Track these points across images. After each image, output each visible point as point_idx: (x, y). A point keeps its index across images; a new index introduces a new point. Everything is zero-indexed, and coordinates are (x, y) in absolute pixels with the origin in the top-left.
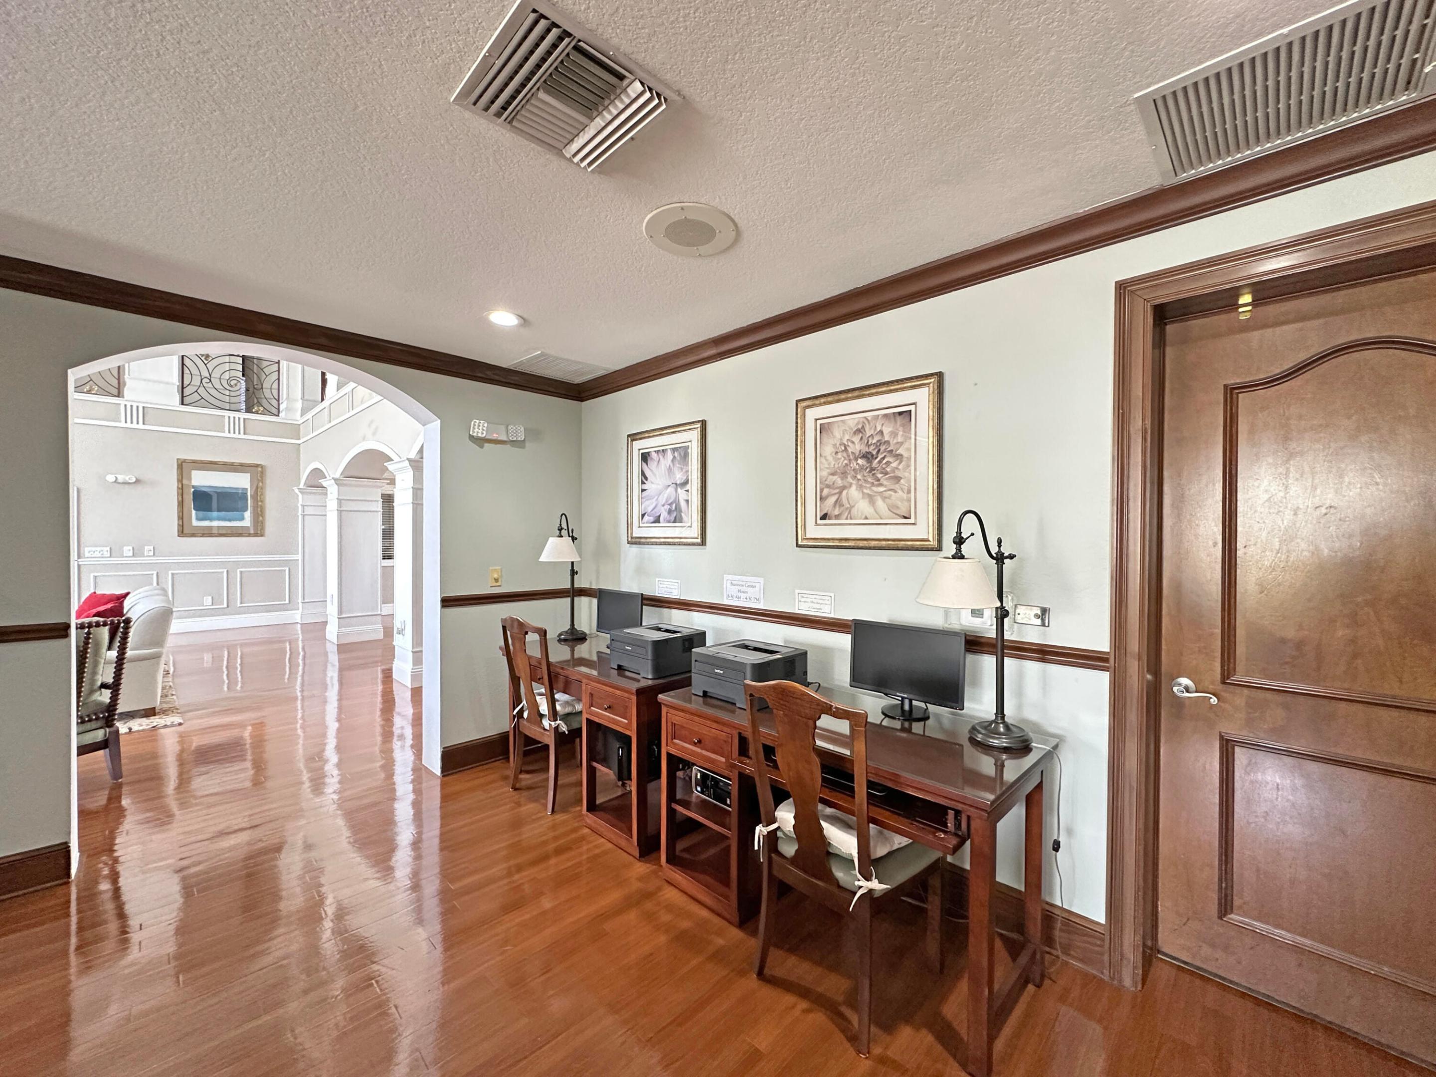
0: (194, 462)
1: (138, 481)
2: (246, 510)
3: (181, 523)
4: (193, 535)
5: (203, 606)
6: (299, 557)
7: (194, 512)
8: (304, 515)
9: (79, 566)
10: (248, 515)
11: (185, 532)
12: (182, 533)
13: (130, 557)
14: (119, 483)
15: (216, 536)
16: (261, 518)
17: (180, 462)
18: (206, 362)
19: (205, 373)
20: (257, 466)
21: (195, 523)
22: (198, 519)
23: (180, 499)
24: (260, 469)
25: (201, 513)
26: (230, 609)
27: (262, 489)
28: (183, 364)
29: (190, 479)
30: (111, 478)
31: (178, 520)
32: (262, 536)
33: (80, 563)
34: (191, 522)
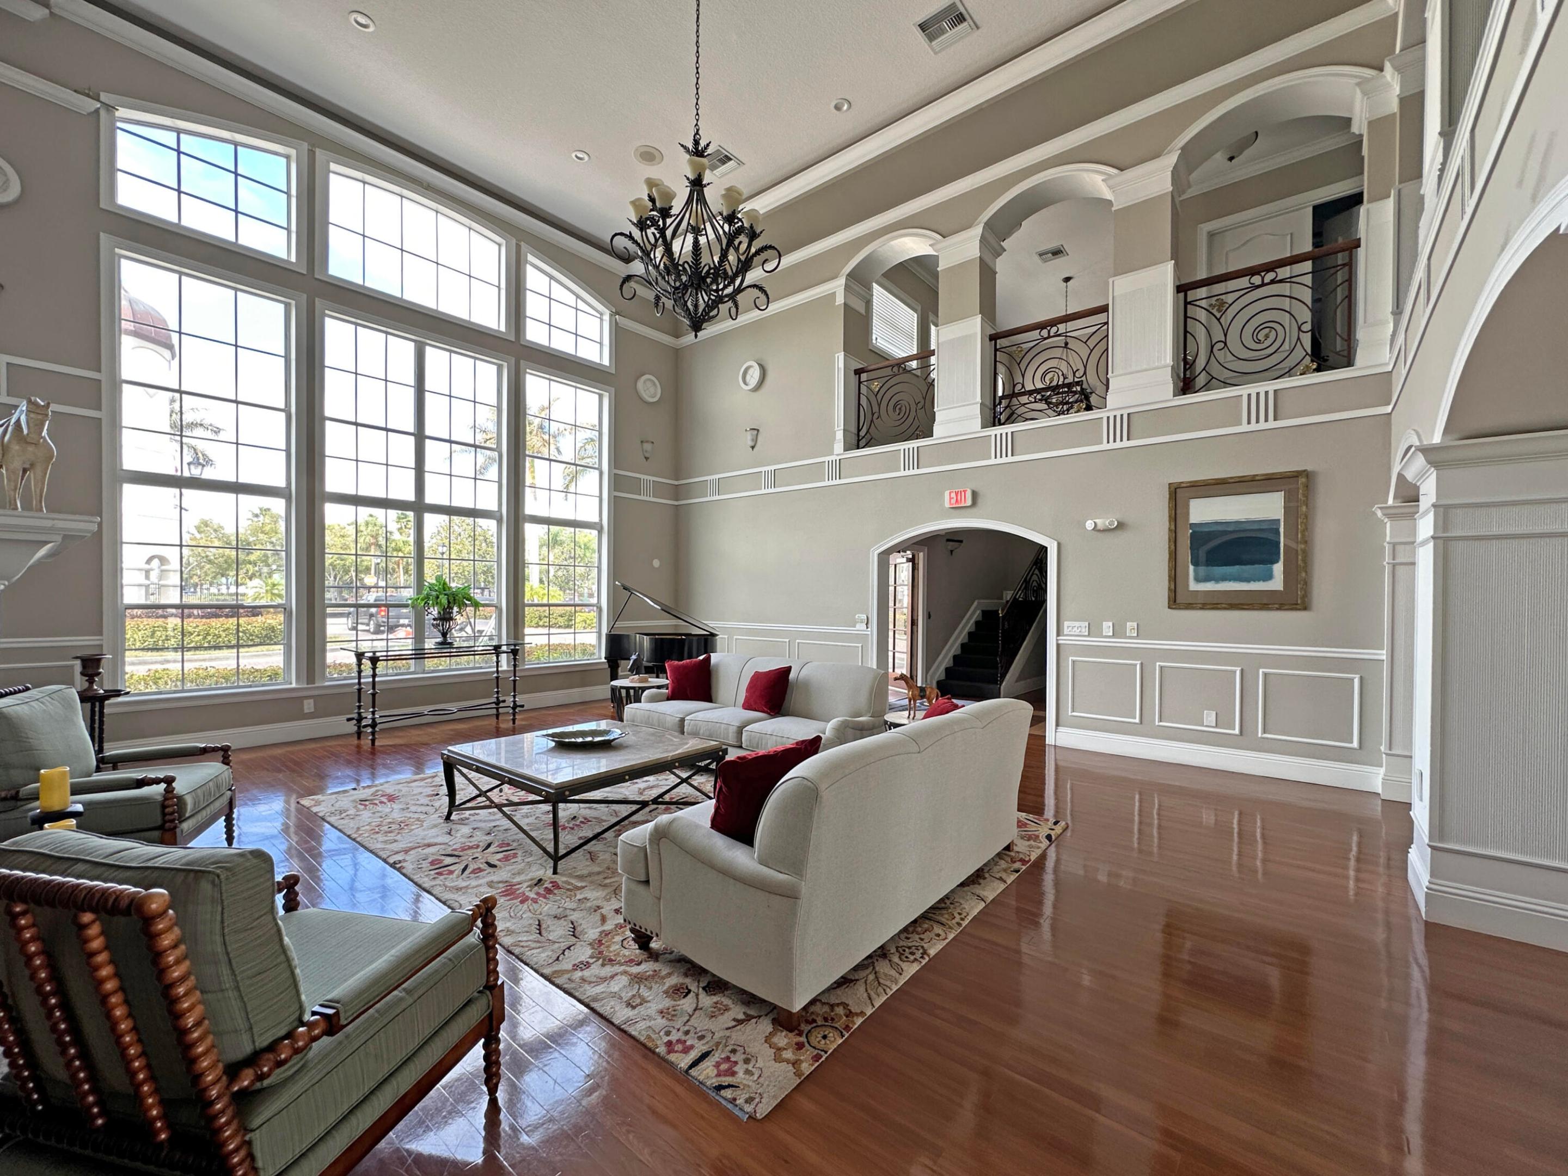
0: (1194, 485)
1: (1121, 526)
2: (1277, 561)
3: (1173, 587)
4: (1189, 606)
5: (1203, 725)
6: (1383, 654)
7: (1191, 568)
8: (1394, 566)
9: (1058, 646)
10: (1278, 568)
11: (1178, 601)
12: (1174, 602)
13: (1109, 637)
14: (1099, 531)
15: (1225, 609)
16: (1303, 574)
17: (1173, 489)
18: (1218, 315)
19: (1218, 335)
20: (1296, 475)
21: (1194, 586)
22: (1198, 580)
23: (1173, 547)
24: (1302, 480)
25: (1202, 570)
26: (1245, 740)
27: (1306, 517)
28: (1186, 332)
29: (1187, 514)
30: (1089, 525)
31: (1169, 581)
32: (1305, 608)
33: (1060, 642)
34: (1188, 585)
